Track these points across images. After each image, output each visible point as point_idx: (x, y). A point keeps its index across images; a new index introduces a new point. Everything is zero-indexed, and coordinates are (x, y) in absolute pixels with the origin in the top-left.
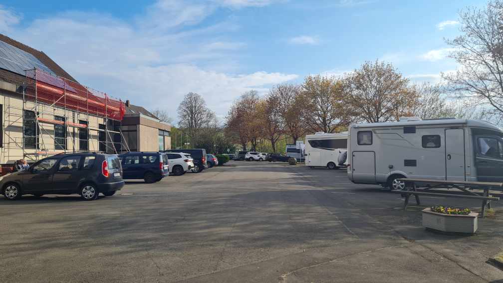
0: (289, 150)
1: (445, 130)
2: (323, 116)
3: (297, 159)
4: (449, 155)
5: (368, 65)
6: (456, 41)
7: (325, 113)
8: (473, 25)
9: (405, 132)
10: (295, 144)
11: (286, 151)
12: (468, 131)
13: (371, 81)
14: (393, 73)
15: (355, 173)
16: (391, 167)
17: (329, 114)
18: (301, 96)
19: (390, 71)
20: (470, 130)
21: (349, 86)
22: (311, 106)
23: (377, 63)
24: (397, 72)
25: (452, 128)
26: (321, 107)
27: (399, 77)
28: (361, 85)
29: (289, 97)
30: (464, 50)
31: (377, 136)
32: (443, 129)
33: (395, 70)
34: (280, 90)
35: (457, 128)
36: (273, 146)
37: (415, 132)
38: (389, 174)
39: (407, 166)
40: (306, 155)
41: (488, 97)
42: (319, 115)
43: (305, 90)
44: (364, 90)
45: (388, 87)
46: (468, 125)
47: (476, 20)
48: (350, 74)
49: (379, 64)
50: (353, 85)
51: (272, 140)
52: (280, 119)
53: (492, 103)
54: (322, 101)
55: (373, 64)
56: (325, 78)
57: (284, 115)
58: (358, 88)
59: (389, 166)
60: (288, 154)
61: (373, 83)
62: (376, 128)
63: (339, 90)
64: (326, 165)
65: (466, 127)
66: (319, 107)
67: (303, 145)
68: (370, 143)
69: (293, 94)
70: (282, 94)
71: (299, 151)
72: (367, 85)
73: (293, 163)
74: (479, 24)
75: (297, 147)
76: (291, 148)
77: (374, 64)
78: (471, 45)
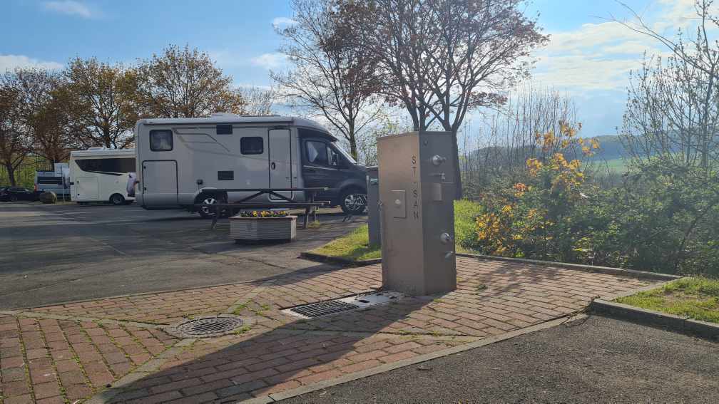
0: (41, 180)
1: (269, 131)
2: (104, 124)
3: (58, 195)
4: (273, 163)
5: (174, 51)
6: (287, 30)
7: (106, 120)
8: (306, 14)
9: (219, 133)
10: (53, 170)
11: (36, 182)
12: (295, 132)
13: (179, 75)
14: (210, 67)
15: (147, 194)
16: (200, 183)
17: (114, 124)
18: (63, 91)
19: (205, 63)
20: (297, 131)
21: (145, 80)
22: (83, 108)
23: (187, 49)
24: (215, 67)
25: (276, 128)
26: (101, 110)
27: (218, 74)
28: (164, 79)
29: (41, 92)
30: (296, 45)
31: (180, 138)
32: (267, 129)
33: (213, 63)
34: (20, 78)
35: (281, 128)
36: (11, 176)
37: (231, 133)
38: (197, 193)
39: (222, 179)
40: (72, 184)
41: (323, 108)
42: (97, 124)
43: (69, 80)
44: (169, 87)
45: (203, 87)
46: (295, 124)
47: (309, 9)
48: (145, 60)
49: (191, 51)
50: (151, 80)
51: (8, 165)
52: (23, 128)
53: (326, 116)
54: (102, 100)
55: (180, 51)
56: (106, 66)
57: (30, 120)
58: (158, 84)
59: (198, 180)
60: (40, 187)
61: (182, 78)
62: (177, 126)
63: (129, 84)
64: (107, 199)
65: (292, 126)
66: (97, 111)
67: (68, 170)
68: (169, 147)
69: (49, 87)
70: (25, 85)
71: (59, 181)
72: (173, 81)
73: (50, 201)
74: (312, 14)
75: (57, 175)
76: (46, 176)
77: (182, 50)
78: (304, 39)
